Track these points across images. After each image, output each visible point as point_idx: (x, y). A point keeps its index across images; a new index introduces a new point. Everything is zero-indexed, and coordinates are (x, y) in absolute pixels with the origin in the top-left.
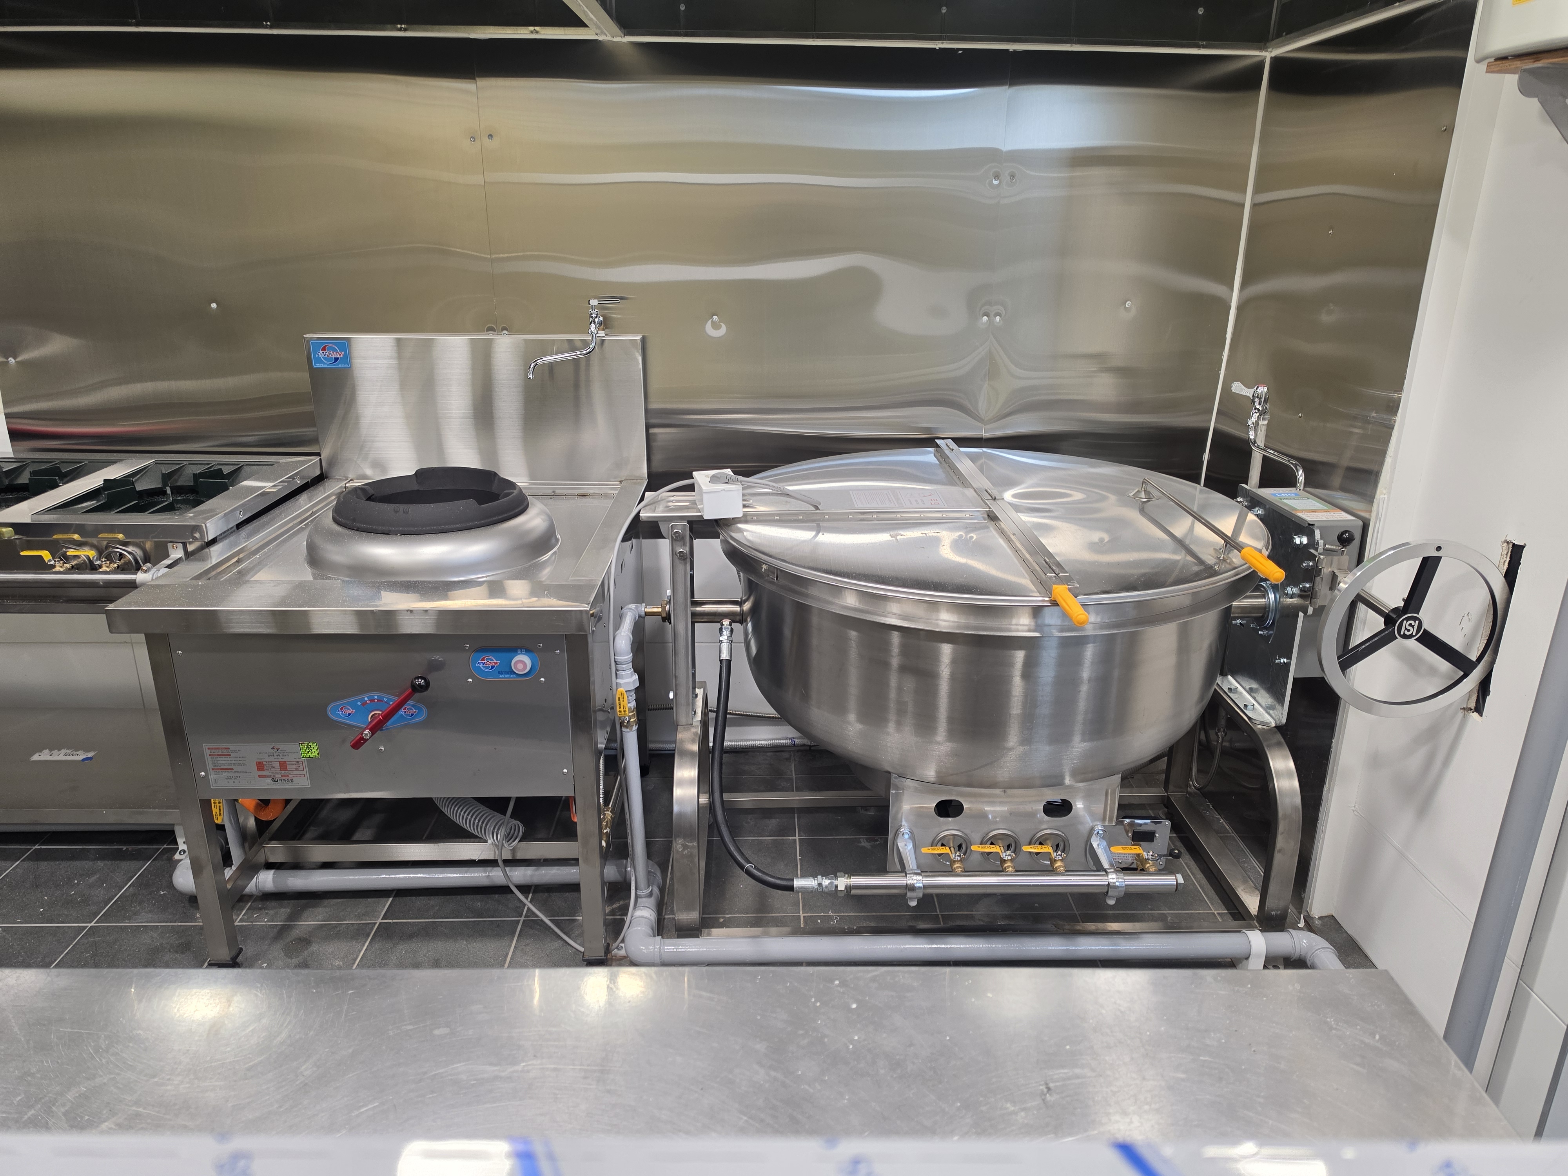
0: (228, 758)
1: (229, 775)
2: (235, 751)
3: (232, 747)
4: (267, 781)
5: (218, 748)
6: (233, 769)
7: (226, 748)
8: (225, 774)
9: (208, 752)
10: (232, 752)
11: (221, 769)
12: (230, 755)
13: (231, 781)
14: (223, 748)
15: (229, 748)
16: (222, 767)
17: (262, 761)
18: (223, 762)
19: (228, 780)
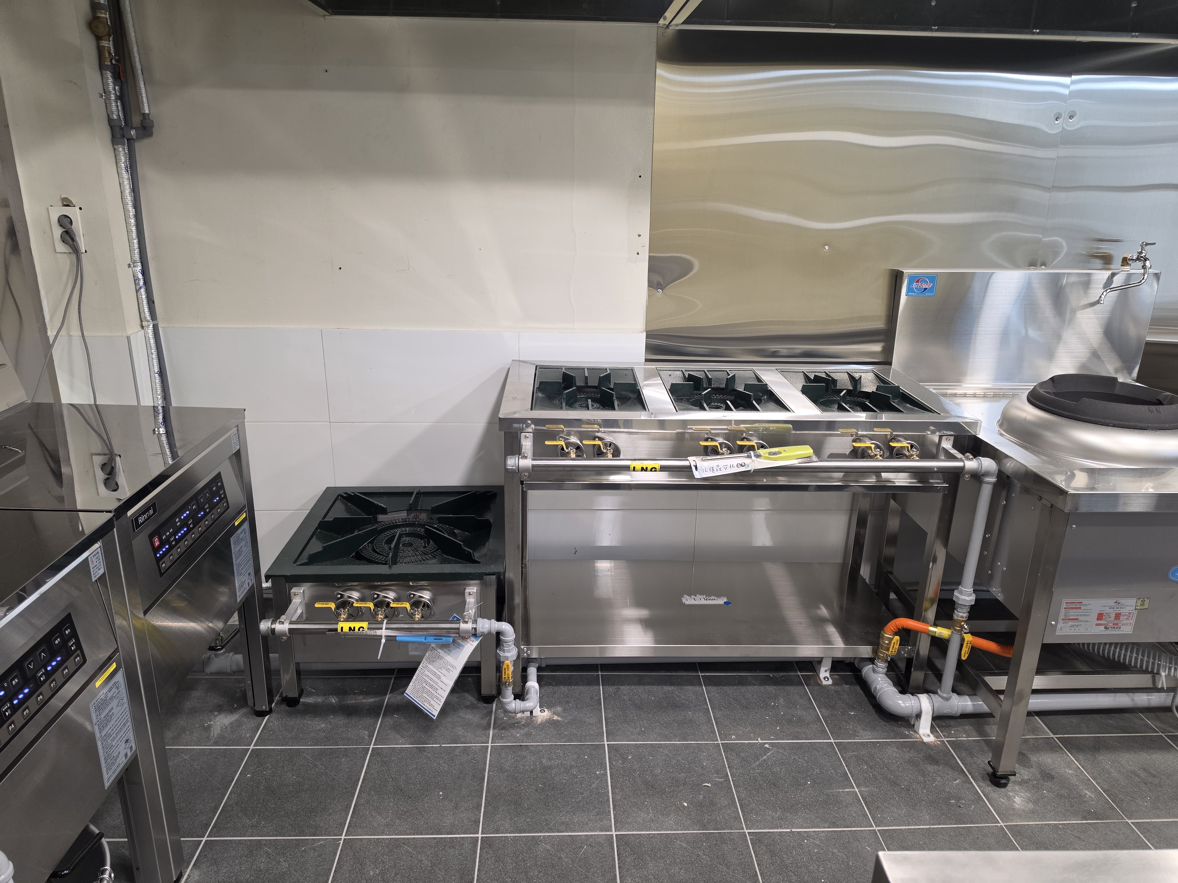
0: (1079, 610)
1: (1074, 624)
2: (1086, 605)
3: (1085, 601)
4: (1100, 628)
5: (1073, 603)
6: (1078, 619)
7: (1079, 603)
8: (1071, 623)
9: (1064, 605)
10: (1083, 605)
11: (1069, 619)
12: (1080, 608)
13: (1073, 629)
14: (1077, 603)
15: (1082, 603)
16: (1071, 618)
17: (1102, 612)
18: (1073, 613)
19: (1071, 628)
